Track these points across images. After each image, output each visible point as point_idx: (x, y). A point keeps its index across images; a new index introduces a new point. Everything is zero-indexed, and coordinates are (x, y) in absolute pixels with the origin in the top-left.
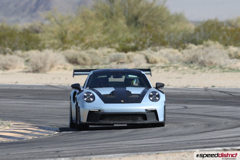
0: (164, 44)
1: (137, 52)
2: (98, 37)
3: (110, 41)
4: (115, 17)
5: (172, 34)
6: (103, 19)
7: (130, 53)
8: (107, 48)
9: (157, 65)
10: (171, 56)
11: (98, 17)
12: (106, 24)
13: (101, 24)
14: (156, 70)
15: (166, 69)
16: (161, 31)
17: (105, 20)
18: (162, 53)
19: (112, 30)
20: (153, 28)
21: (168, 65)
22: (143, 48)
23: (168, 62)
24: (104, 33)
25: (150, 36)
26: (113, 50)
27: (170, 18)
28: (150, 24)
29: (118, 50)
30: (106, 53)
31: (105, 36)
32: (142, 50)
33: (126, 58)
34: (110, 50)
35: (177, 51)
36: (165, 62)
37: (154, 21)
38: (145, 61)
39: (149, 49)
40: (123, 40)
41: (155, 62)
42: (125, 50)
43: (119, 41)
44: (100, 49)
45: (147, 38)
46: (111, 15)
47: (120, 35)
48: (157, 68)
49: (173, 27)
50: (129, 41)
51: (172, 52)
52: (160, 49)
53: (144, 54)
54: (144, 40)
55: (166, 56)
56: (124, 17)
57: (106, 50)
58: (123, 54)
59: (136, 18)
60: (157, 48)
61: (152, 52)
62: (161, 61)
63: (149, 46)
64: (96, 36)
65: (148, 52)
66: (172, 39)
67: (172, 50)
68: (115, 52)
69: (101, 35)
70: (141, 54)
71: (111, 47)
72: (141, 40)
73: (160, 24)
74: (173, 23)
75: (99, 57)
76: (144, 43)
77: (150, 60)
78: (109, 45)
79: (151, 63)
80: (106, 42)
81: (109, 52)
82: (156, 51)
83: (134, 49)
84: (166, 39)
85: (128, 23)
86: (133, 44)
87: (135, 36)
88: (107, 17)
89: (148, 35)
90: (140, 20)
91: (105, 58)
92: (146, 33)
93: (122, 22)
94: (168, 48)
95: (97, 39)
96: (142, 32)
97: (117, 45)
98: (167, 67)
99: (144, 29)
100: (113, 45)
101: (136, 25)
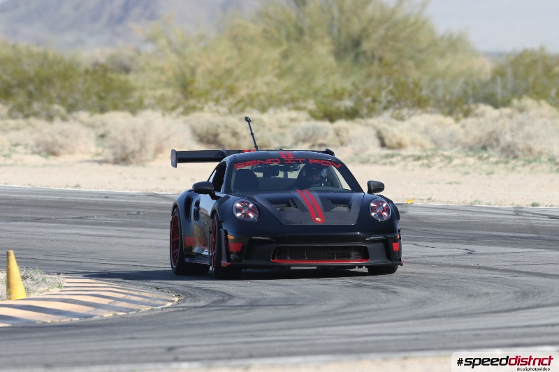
0: (420, 104)
1: (358, 120)
2: (268, 84)
3: (295, 94)
4: (307, 38)
5: (439, 82)
6: (279, 43)
7: (341, 124)
8: (289, 109)
9: (404, 152)
10: (437, 131)
11: (269, 38)
12: (285, 56)
13: (275, 54)
14: (402, 163)
15: (425, 161)
16: (414, 74)
17: (285, 46)
18: (415, 125)
19: (299, 69)
20: (396, 67)
21: (430, 153)
22: (372, 112)
23: (429, 145)
24: (281, 75)
25: (389, 84)
26: (303, 115)
27: (434, 43)
28: (389, 57)
29: (314, 116)
30: (285, 122)
31: (284, 84)
32: (369, 115)
33: (331, 135)
34: (294, 114)
35: (450, 120)
36: (422, 146)
37: (398, 51)
38: (377, 142)
39: (387, 114)
40: (325, 92)
41: (400, 146)
42: (331, 117)
43: (316, 94)
44: (271, 111)
45: (380, 89)
46: (298, 34)
47: (319, 82)
48: (405, 158)
49: (441, 65)
50: (339, 96)
51: (440, 124)
52: (410, 116)
53: (374, 127)
54: (373, 93)
55: (426, 131)
56: (328, 40)
57: (285, 114)
58: (326, 125)
59: (357, 43)
60: (405, 112)
61: (394, 121)
62: (413, 143)
63: (385, 108)
64: (263, 83)
65: (383, 121)
66: (440, 93)
67: (439, 118)
68: (308, 120)
69: (275, 80)
70: (367, 125)
71: (298, 109)
72: (367, 94)
73: (412, 58)
74: (442, 55)
75: (270, 130)
76: (374, 101)
77: (387, 141)
78: (293, 103)
79: (391, 148)
80: (286, 97)
81: (292, 120)
82: (401, 119)
83: (352, 114)
84: (425, 93)
85: (339, 54)
86: (348, 103)
87: (354, 84)
88: (288, 38)
89: (384, 80)
90: (366, 46)
91: (283, 135)
92: (379, 76)
93: (323, 50)
94: (431, 113)
95: (265, 89)
96: (369, 76)
97: (311, 105)
98: (427, 157)
99: (376, 67)
100: (301, 104)
101: (356, 57)
